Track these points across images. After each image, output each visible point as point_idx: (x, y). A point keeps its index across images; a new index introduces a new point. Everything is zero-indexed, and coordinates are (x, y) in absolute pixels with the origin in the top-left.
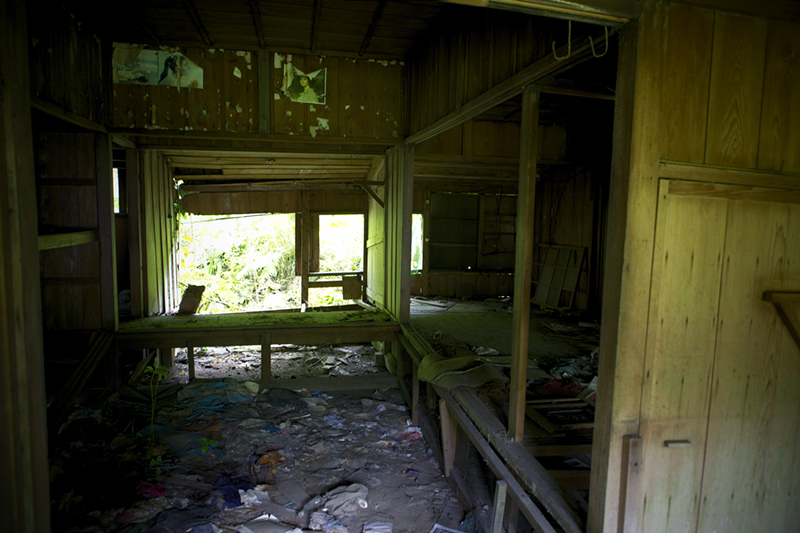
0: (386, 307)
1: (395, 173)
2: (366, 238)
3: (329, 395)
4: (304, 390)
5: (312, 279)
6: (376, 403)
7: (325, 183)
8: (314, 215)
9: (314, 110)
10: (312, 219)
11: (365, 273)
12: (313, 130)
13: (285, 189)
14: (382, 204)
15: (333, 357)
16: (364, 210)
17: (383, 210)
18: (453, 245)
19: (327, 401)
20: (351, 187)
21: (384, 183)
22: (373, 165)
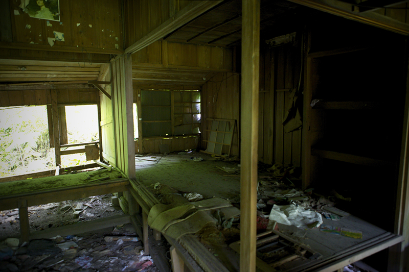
0: (117, 166)
1: (118, 75)
2: (100, 120)
3: (79, 237)
4: (58, 236)
5: (62, 149)
6: (116, 239)
7: (67, 84)
8: (62, 106)
9: (51, 25)
10: (60, 109)
11: (100, 142)
12: (51, 41)
13: (37, 88)
14: (110, 97)
15: (82, 203)
16: (97, 102)
17: (111, 101)
18: (156, 122)
19: (77, 243)
20: (87, 87)
21: (110, 82)
22: (102, 72)
